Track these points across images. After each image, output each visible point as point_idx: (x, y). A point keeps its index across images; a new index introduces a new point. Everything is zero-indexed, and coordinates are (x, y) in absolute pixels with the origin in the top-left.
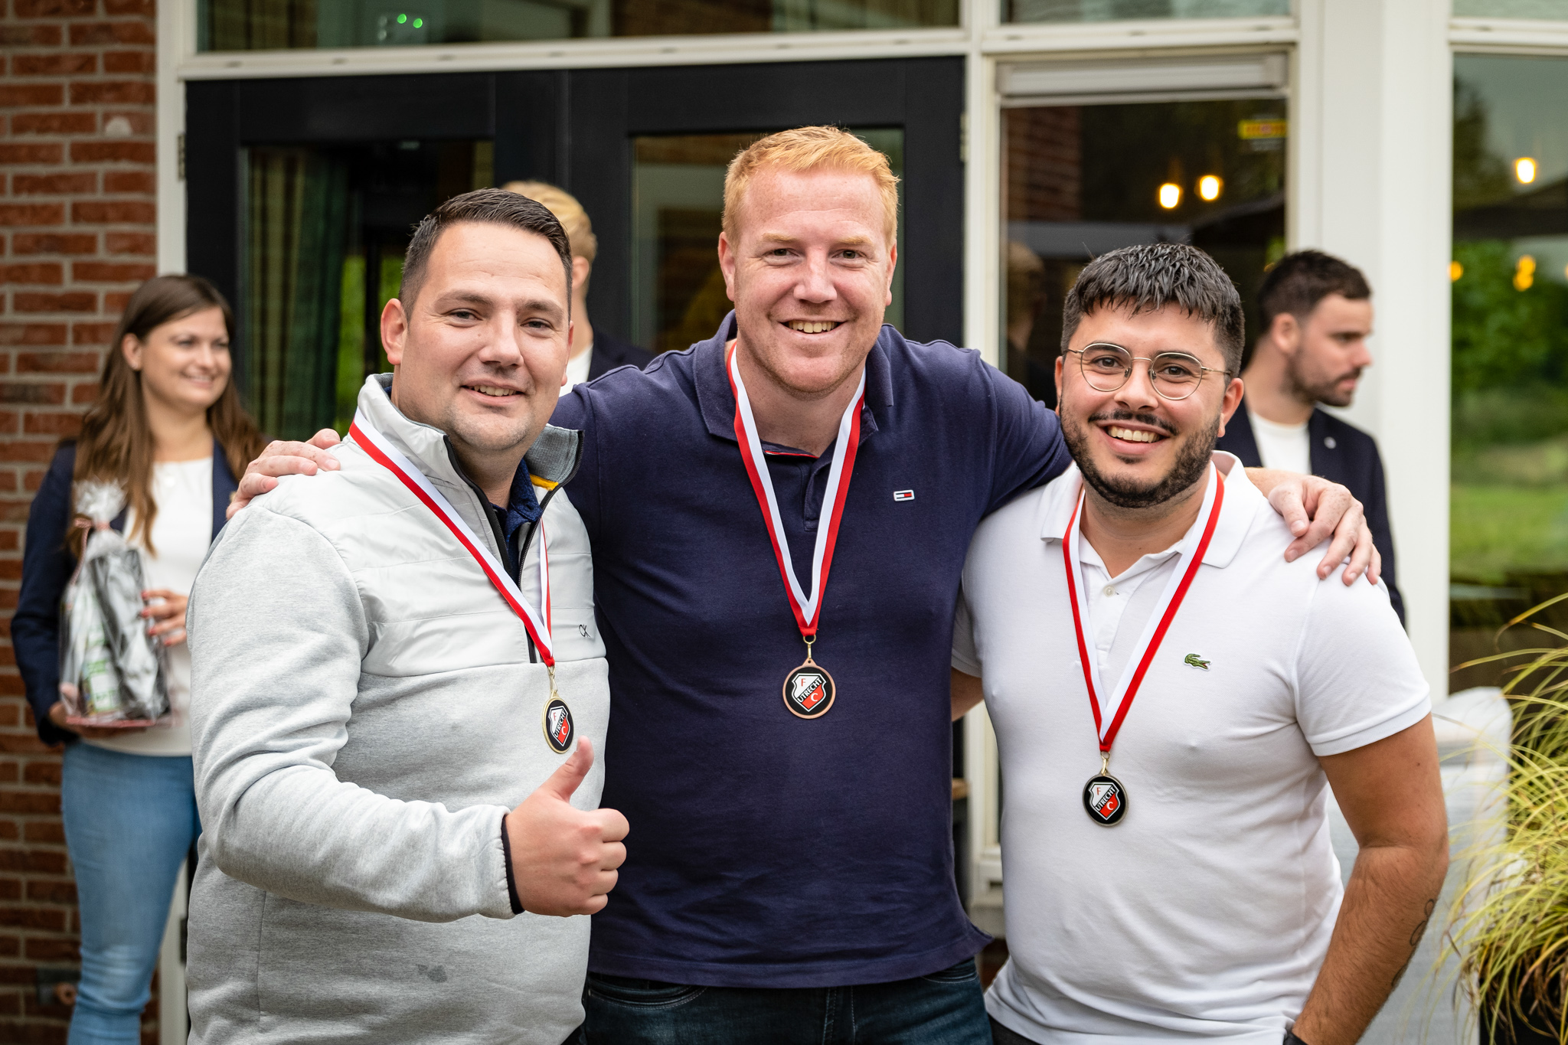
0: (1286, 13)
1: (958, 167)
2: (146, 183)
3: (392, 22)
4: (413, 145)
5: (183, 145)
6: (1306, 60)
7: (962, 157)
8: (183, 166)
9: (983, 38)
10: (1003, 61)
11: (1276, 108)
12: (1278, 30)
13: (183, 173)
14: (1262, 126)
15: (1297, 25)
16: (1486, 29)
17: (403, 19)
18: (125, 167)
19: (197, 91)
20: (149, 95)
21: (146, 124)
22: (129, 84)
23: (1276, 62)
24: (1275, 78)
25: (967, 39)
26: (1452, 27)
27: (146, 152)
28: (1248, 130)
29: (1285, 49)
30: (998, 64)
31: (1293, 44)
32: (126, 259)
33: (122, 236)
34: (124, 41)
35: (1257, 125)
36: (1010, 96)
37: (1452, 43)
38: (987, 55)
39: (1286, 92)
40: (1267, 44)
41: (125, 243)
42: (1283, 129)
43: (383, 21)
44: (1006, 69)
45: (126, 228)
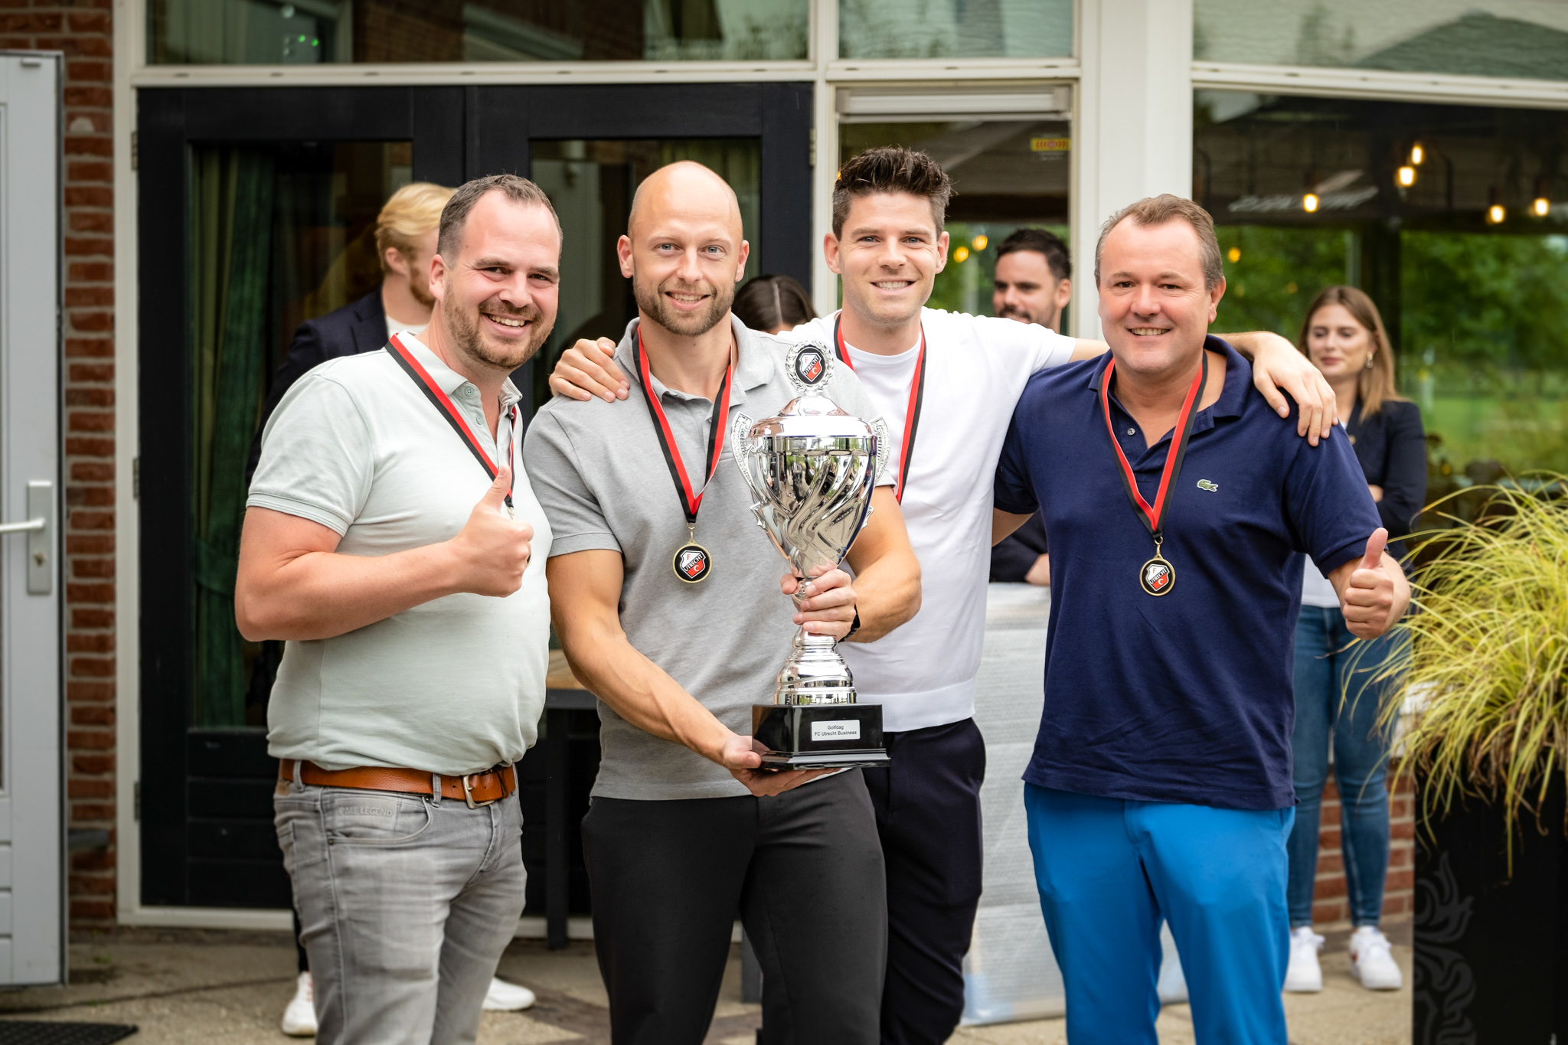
0: (1070, 56)
1: (809, 169)
2: (105, 173)
3: (293, 41)
4: (313, 144)
5: (135, 142)
6: (1086, 92)
7: (811, 162)
8: (136, 159)
9: (827, 69)
10: (842, 88)
11: (1061, 128)
12: (1064, 68)
13: (136, 165)
14: (1048, 141)
15: (1079, 65)
16: (1216, 70)
17: (302, 39)
18: (88, 158)
19: (147, 96)
20: (107, 99)
21: (105, 123)
22: (92, 90)
23: (1062, 92)
24: (1061, 107)
25: (814, 69)
26: (1194, 69)
27: (104, 146)
28: (1037, 144)
29: (1069, 84)
30: (837, 89)
31: (1077, 79)
32: (89, 235)
33: (86, 216)
34: (86, 53)
35: (1044, 141)
36: (848, 115)
37: (1194, 81)
38: (829, 82)
39: (1069, 116)
40: (1056, 78)
41: (88, 223)
42: (1066, 144)
43: (287, 40)
44: (846, 93)
45: (89, 210)
